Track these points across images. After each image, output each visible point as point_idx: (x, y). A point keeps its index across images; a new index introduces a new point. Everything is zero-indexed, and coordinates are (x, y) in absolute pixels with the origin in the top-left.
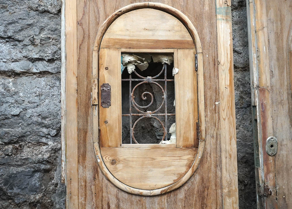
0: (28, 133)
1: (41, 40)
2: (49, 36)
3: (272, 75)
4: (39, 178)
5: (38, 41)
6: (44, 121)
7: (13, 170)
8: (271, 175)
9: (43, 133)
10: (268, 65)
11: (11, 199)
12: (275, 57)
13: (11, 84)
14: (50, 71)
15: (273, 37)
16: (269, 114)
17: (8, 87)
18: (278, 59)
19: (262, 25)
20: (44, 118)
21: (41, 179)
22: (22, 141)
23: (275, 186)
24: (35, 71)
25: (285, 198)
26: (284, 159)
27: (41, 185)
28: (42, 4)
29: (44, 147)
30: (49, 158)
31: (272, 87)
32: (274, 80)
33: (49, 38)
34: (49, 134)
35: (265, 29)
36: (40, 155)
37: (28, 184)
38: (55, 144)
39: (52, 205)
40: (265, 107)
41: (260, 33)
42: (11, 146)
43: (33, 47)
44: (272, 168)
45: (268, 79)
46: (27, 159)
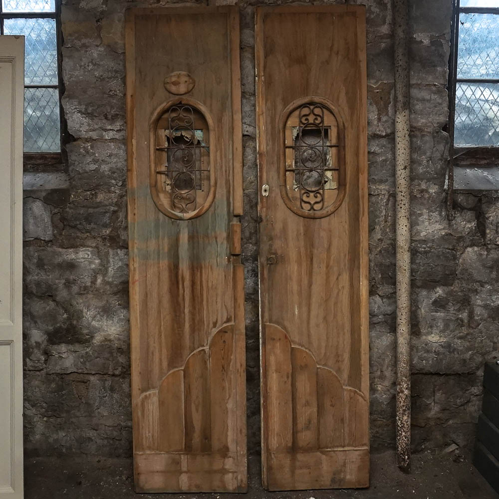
0: (102, 183)
1: (112, 116)
2: (118, 113)
3: (267, 145)
4: (109, 217)
5: (110, 117)
6: (113, 175)
7: (91, 210)
8: (265, 209)
9: (112, 183)
10: (265, 138)
11: (89, 232)
12: (270, 132)
13: (89, 147)
14: (118, 138)
15: (269, 119)
16: (265, 170)
17: (88, 149)
18: (272, 134)
19: (262, 111)
20: (114, 173)
21: (110, 218)
22: (97, 189)
23: (266, 216)
24: (107, 137)
25: (272, 224)
26: (273, 199)
27: (110, 223)
28: (112, 89)
29: (113, 194)
30: (116, 202)
31: (267, 152)
32: (268, 148)
33: (118, 115)
34: (117, 185)
35: (264, 114)
36: (110, 200)
37: (101, 221)
38: (121, 192)
39: (119, 237)
40: (263, 166)
41: (261, 117)
42: (89, 193)
43: (106, 121)
44: (265, 204)
45: (265, 147)
46: (100, 202)
